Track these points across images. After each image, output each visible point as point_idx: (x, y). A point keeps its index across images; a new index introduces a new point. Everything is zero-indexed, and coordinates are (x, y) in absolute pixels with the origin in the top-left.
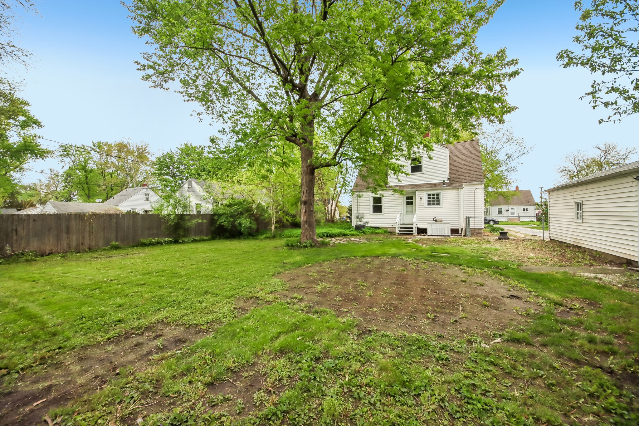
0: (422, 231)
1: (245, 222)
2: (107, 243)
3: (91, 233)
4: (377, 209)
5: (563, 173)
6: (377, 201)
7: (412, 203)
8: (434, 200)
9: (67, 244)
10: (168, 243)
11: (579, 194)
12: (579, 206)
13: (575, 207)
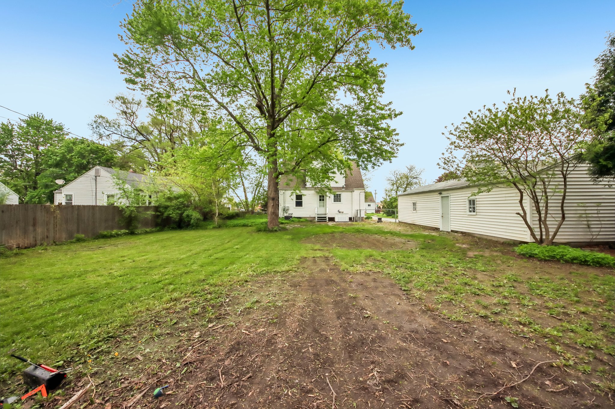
0: (332, 219)
1: (195, 215)
2: (71, 236)
3: (55, 225)
4: (299, 204)
5: (389, 182)
6: (299, 197)
7: (323, 200)
8: (337, 198)
9: (33, 237)
10: (125, 234)
11: (415, 198)
12: (414, 204)
13: (412, 205)
